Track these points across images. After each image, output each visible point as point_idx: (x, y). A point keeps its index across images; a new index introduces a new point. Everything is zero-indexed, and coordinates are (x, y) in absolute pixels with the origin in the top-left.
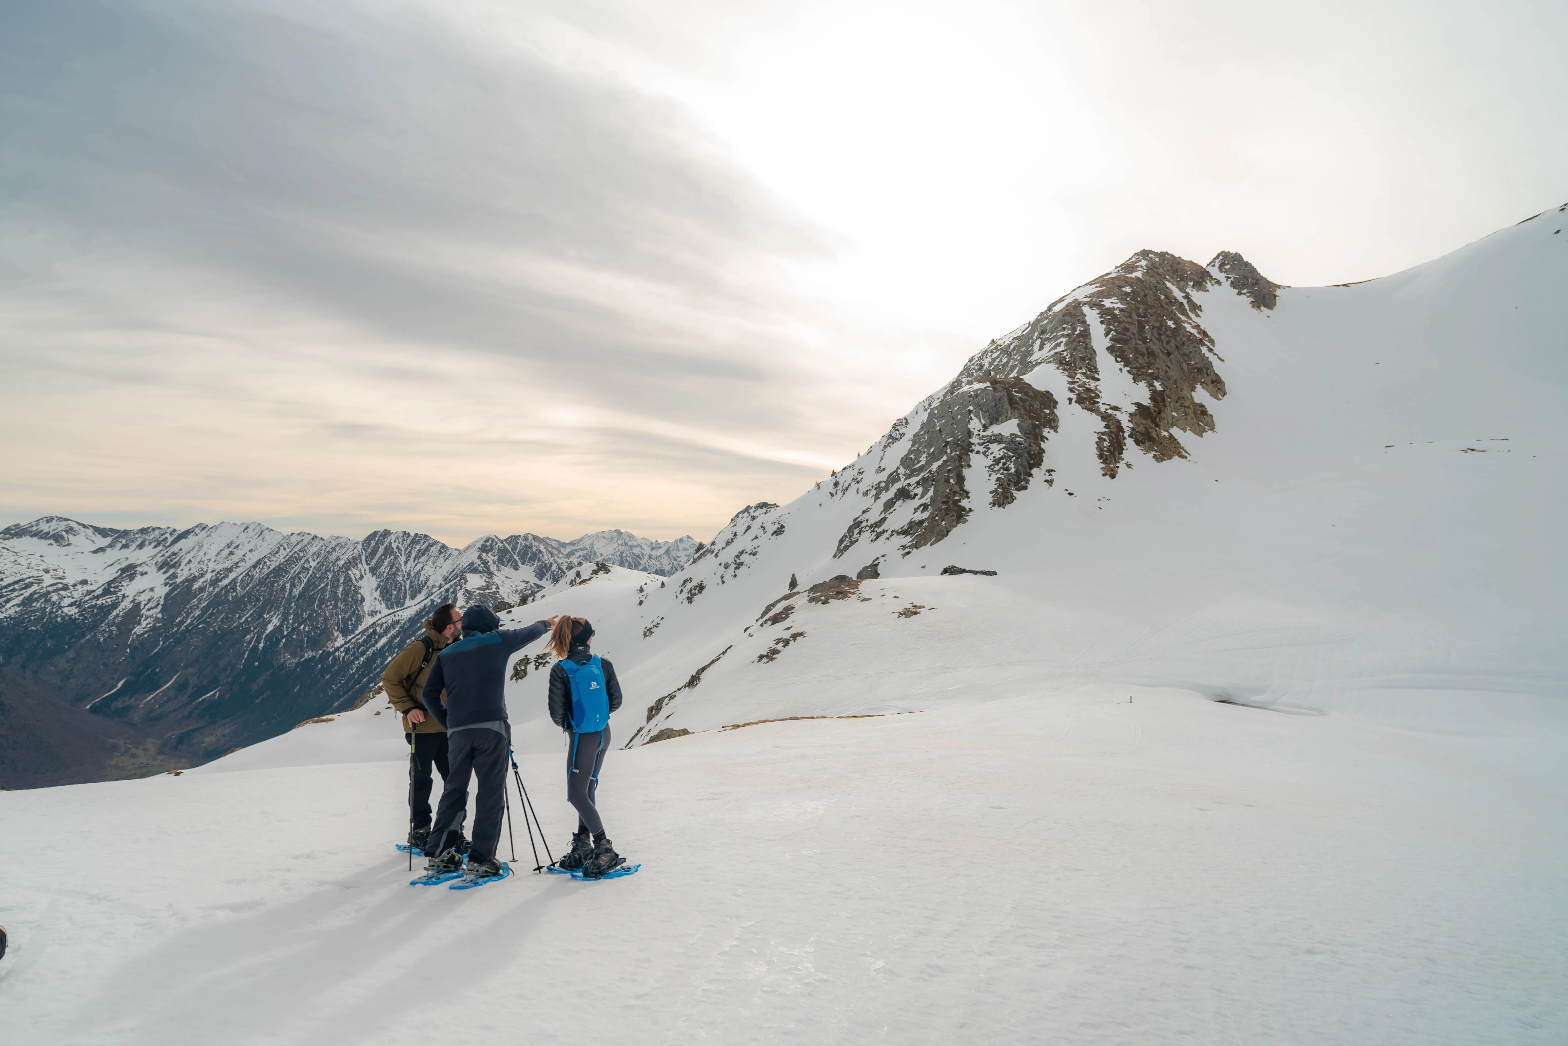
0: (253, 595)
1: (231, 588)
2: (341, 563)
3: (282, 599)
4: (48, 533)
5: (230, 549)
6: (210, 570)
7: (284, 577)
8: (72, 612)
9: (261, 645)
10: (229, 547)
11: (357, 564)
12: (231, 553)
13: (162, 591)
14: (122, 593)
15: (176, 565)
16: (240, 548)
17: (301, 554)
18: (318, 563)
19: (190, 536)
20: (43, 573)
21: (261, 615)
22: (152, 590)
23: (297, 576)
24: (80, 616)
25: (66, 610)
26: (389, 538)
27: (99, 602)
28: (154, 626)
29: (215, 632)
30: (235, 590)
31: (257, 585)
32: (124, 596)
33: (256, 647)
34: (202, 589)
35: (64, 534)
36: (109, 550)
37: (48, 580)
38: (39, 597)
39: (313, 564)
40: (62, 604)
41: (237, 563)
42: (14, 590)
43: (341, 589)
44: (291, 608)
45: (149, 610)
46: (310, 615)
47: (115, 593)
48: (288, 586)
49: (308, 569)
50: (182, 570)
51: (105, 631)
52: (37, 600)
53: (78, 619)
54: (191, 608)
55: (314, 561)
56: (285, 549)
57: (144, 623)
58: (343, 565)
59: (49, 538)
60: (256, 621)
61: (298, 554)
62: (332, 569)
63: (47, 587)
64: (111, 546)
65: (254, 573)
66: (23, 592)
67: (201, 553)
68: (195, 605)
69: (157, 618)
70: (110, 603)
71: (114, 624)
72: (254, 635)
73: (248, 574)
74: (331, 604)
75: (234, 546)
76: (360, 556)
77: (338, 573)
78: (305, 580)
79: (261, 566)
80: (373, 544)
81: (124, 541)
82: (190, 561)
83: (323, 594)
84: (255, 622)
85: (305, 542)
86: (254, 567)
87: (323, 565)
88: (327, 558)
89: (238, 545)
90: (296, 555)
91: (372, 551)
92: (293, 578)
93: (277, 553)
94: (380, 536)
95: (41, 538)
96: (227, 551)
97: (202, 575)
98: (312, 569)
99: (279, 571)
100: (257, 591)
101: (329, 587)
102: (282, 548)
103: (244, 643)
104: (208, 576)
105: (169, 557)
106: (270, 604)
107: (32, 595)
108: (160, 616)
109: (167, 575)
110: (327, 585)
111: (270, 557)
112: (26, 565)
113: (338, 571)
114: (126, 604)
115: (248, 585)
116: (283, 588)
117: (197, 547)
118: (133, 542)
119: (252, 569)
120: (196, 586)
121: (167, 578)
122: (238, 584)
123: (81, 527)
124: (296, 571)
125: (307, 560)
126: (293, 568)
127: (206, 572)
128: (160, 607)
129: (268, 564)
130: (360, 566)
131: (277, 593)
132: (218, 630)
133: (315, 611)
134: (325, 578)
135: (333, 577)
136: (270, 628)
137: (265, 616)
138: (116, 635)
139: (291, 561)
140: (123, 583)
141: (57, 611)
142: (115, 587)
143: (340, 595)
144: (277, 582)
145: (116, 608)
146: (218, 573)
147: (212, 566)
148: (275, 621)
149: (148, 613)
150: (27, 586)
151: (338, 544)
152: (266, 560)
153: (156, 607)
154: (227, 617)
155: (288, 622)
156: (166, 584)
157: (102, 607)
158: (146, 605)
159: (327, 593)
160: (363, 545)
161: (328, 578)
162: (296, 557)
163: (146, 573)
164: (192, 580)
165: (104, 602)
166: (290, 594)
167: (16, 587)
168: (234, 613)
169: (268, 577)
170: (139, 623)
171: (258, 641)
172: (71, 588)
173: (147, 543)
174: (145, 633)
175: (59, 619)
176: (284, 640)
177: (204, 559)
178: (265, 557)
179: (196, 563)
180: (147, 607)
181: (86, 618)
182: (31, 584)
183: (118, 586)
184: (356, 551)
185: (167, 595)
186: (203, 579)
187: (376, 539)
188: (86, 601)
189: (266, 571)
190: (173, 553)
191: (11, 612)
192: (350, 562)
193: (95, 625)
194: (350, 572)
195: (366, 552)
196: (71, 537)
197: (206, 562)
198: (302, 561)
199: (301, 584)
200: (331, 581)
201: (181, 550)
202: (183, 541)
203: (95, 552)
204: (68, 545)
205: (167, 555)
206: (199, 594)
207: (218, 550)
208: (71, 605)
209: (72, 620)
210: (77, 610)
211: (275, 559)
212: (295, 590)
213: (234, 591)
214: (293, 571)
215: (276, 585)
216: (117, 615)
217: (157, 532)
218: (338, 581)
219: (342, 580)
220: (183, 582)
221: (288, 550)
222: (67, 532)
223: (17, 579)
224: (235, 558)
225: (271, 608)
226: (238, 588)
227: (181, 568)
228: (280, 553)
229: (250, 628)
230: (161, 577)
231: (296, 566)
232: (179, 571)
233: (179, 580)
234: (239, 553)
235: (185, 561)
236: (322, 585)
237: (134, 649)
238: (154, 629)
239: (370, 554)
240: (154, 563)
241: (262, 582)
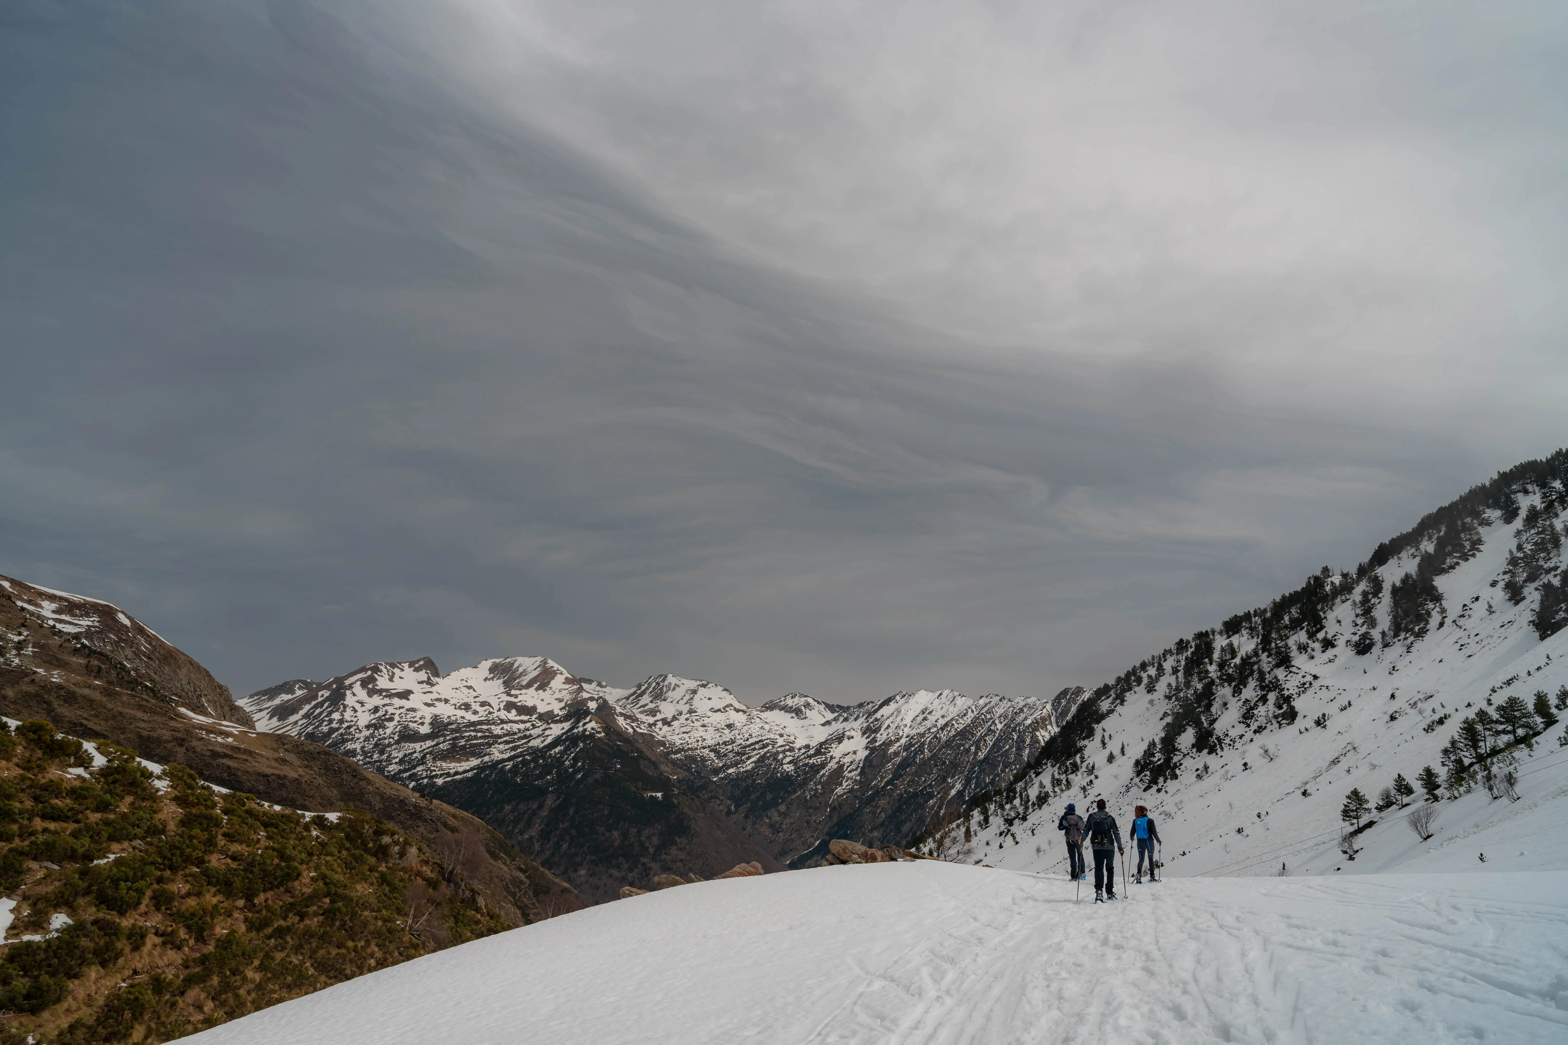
0: (939, 758)
1: (919, 750)
2: (1029, 722)
3: (967, 764)
4: (792, 707)
5: (924, 715)
6: (905, 736)
7: (970, 740)
8: (790, 769)
9: (942, 811)
10: (924, 713)
11: (1046, 725)
12: (925, 719)
13: (862, 754)
14: (830, 754)
15: (877, 730)
16: (933, 713)
17: (989, 716)
18: (1005, 725)
19: (891, 704)
20: (778, 737)
21: (944, 779)
22: (855, 753)
23: (982, 738)
24: (795, 773)
25: (785, 767)
26: (1083, 696)
27: (811, 761)
28: (852, 788)
29: (901, 795)
30: (923, 752)
31: (944, 748)
32: (832, 758)
33: (938, 813)
34: (896, 754)
35: (803, 708)
36: (834, 723)
37: (781, 741)
38: (770, 756)
39: (1000, 726)
40: (784, 762)
41: (930, 729)
42: (754, 749)
43: (1027, 751)
44: (975, 772)
45: (850, 772)
46: (993, 779)
47: (825, 754)
48: (973, 748)
49: (994, 731)
50: (881, 735)
51: (812, 789)
52: (768, 758)
53: (793, 776)
54: (885, 772)
55: (1001, 723)
56: (973, 711)
57: (845, 784)
58: (1030, 725)
59: (792, 712)
60: (940, 785)
61: (985, 716)
62: (1017, 729)
63: (778, 747)
64: (835, 719)
65: (942, 735)
66: (761, 751)
67: (899, 719)
68: (889, 769)
69: (856, 780)
70: (820, 763)
71: (820, 782)
72: (937, 800)
73: (935, 737)
74: (1016, 768)
75: (928, 711)
76: (1050, 716)
77: (1024, 733)
78: (991, 743)
79: (949, 729)
80: (1064, 702)
81: (845, 715)
82: (889, 726)
83: (1007, 757)
84: (938, 787)
85: (993, 703)
86: (942, 729)
87: (1010, 727)
88: (1014, 719)
89: (932, 711)
90: (983, 716)
91: (1063, 710)
92: (979, 741)
93: (965, 715)
94: (1072, 694)
95: (786, 711)
96: (921, 717)
97: (898, 740)
98: (998, 732)
99: (964, 734)
100: (943, 754)
101: (1014, 749)
102: (970, 711)
103: (926, 808)
104: (903, 741)
105: (872, 722)
106: (954, 768)
107: (765, 754)
108: (858, 778)
109: (869, 740)
110: (1011, 747)
111: (957, 720)
112: (768, 730)
113: (1024, 730)
114: (832, 765)
115: (935, 747)
116: (968, 751)
117: (896, 713)
118: (851, 715)
119: (940, 732)
120: (892, 750)
121: (869, 742)
122: (926, 746)
123: (816, 703)
124: (982, 733)
125: (994, 722)
126: (979, 731)
127: (901, 737)
128: (859, 770)
129: (956, 727)
130: (1049, 727)
131: (961, 755)
132: (905, 793)
133: (998, 775)
134: (1010, 739)
135: (1018, 737)
136: (953, 792)
137: (949, 780)
138: (821, 794)
139: (976, 722)
140: (832, 745)
141: (779, 768)
142: (825, 749)
143: (1026, 759)
144: (963, 745)
145: (824, 768)
146: (912, 738)
147: (907, 731)
148: (958, 786)
149: (849, 775)
150: (764, 747)
151: (1026, 705)
152: (954, 722)
153: (856, 769)
154: (913, 781)
155: (970, 786)
156: (866, 748)
157: (813, 766)
158: (848, 767)
159: (1012, 756)
160: (1053, 705)
161: (1013, 739)
162: (983, 719)
163: (852, 737)
164: (888, 744)
165: (815, 761)
166: (975, 758)
167: (757, 746)
168: (920, 777)
169: (954, 740)
170: (841, 785)
171: (940, 808)
172: (796, 751)
173: (861, 715)
174: (845, 794)
175: (779, 775)
176: (964, 807)
177: (901, 724)
178: (952, 719)
179: (894, 728)
180: (849, 769)
181: (799, 776)
182: (768, 745)
183: (828, 748)
184: (1045, 711)
185: (867, 757)
186: (898, 744)
187: (1068, 697)
188: (802, 760)
189: (953, 733)
190: (876, 718)
191: (749, 768)
192: (1037, 722)
193: (805, 783)
194: (1038, 733)
195: (1056, 712)
196: (808, 711)
197: (902, 727)
198: (989, 724)
199: (987, 747)
200: (1016, 742)
201: (883, 716)
202: (885, 707)
203: (823, 725)
204: (805, 718)
205: (871, 720)
206: (893, 759)
207: (914, 716)
208: (789, 763)
209: (787, 777)
210: (793, 768)
211: (963, 722)
212: (980, 754)
213: (922, 754)
214: (979, 734)
215: (962, 748)
216: (824, 775)
217: (871, 705)
218: (1024, 741)
219: (1028, 741)
220: (880, 746)
221: (976, 713)
222: (805, 707)
223: (758, 739)
224: (928, 724)
225: (955, 772)
226: (926, 751)
227: (880, 732)
228: (968, 716)
229: (933, 792)
230: (864, 741)
231: (982, 728)
232: (878, 735)
233: (877, 744)
234: (932, 719)
235: (885, 726)
236: (1007, 747)
237: (833, 809)
238: (851, 791)
239: (1061, 714)
240: (860, 728)
241: (948, 744)
